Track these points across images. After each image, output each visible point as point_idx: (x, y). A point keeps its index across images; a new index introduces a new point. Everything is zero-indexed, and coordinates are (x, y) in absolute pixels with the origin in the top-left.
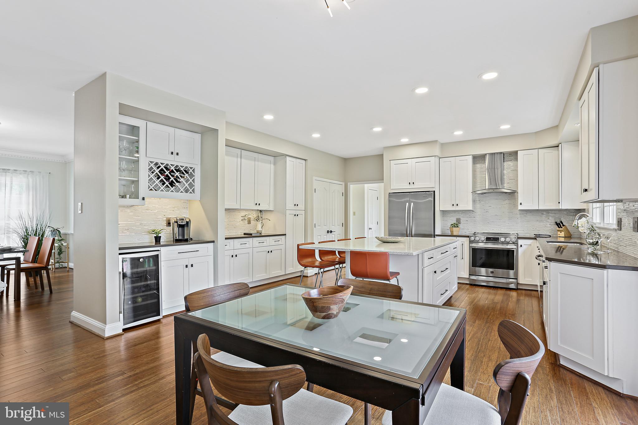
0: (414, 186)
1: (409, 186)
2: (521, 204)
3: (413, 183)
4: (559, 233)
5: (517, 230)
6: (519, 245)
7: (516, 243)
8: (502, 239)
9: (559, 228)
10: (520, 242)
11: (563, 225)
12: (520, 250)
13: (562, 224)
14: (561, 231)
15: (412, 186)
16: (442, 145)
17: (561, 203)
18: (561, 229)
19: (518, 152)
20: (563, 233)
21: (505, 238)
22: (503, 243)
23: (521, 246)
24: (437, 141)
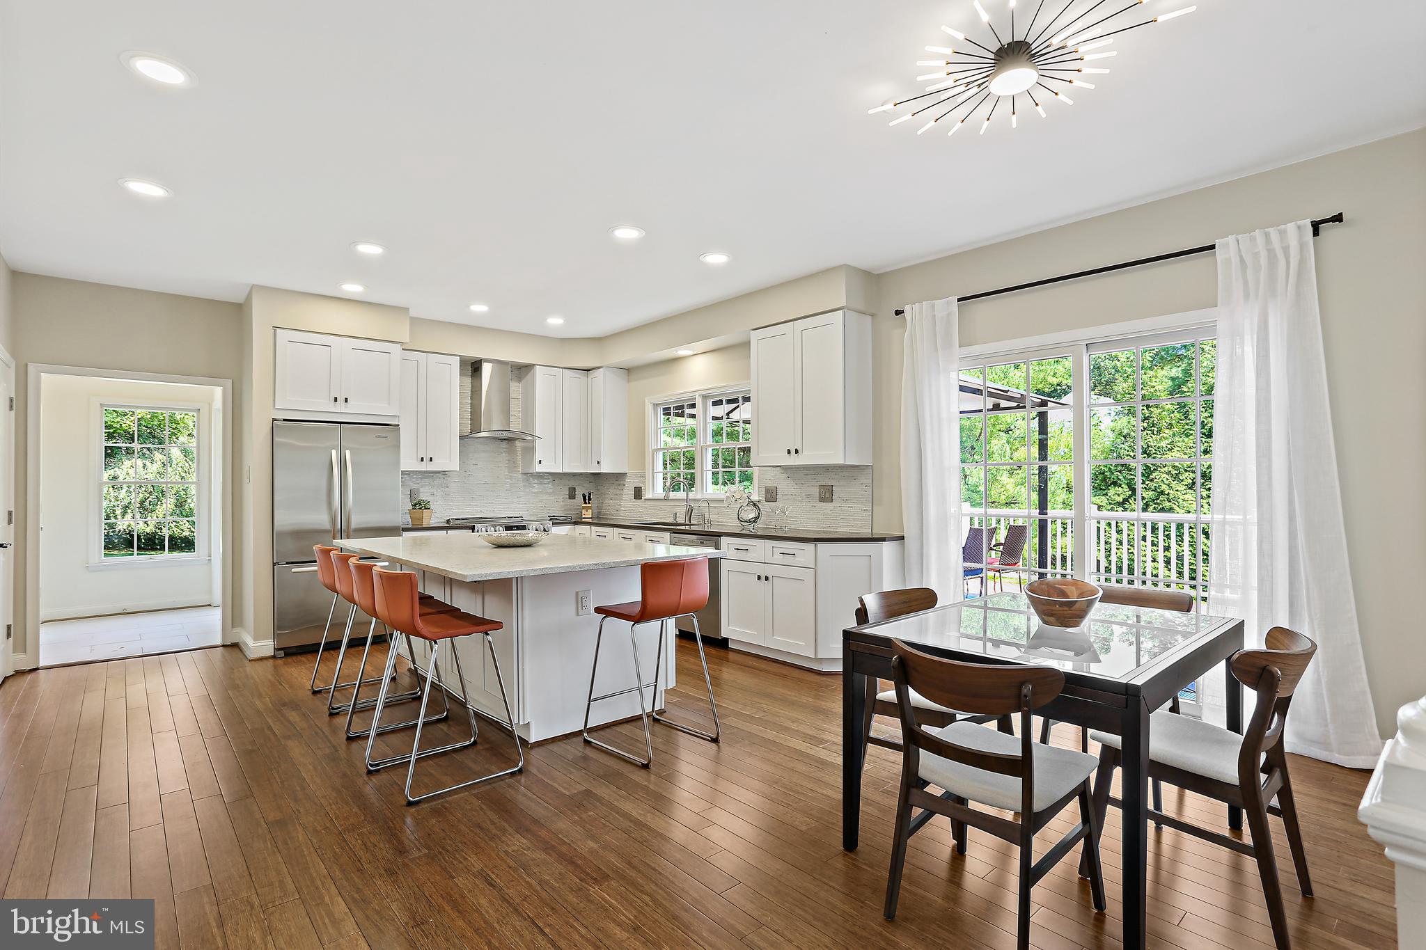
0: (346, 407)
1: (332, 407)
2: (540, 462)
3: (346, 400)
4: (584, 512)
5: (519, 511)
15: (341, 406)
16: (415, 321)
17: (600, 463)
18: (587, 505)
19: (536, 367)
24: (407, 309)
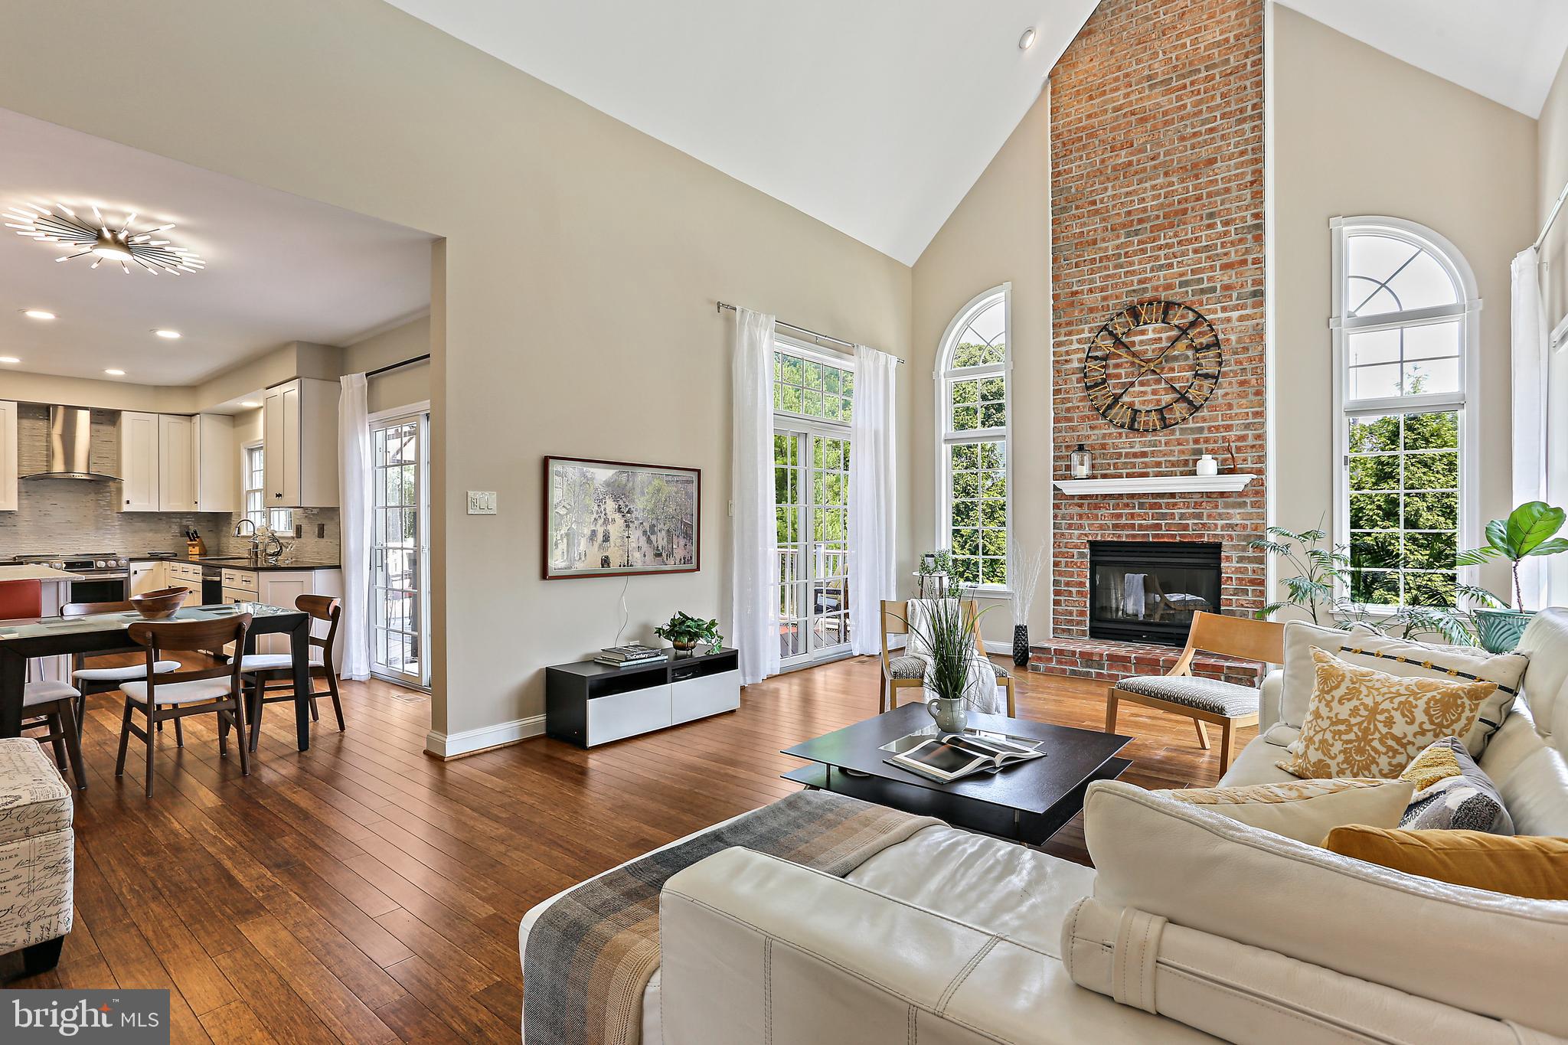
2: (128, 502)
4: (190, 548)
6: (132, 572)
7: (127, 570)
8: (101, 564)
9: (191, 540)
10: (133, 566)
11: (198, 537)
12: (134, 580)
13: (197, 535)
14: (193, 546)
17: (199, 503)
18: (194, 543)
19: (123, 413)
20: (197, 548)
21: (106, 561)
22: (100, 570)
23: (136, 572)
